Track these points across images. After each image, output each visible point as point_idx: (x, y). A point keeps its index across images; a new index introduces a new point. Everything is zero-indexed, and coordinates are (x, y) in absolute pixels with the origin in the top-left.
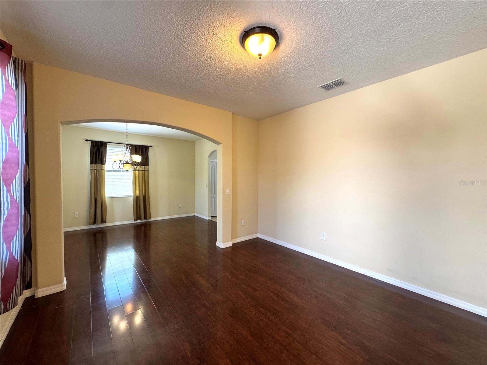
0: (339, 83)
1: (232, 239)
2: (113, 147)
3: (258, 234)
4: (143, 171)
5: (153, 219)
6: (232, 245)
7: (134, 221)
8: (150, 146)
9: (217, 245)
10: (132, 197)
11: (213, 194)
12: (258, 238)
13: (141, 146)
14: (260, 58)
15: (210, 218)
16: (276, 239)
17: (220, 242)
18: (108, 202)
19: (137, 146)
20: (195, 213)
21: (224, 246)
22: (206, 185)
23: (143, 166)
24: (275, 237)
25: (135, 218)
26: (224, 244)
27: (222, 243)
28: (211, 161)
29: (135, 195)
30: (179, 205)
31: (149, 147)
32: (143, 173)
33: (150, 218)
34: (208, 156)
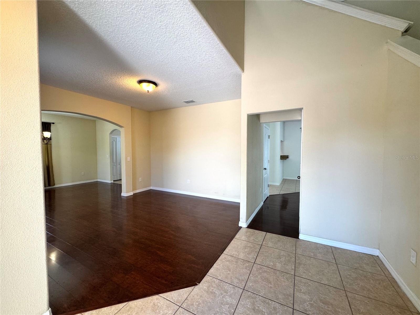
0: (192, 102)
1: (133, 191)
3: (151, 187)
4: (46, 145)
5: (56, 186)
6: (133, 194)
8: (52, 122)
9: (122, 195)
11: (114, 163)
12: (151, 189)
14: (148, 92)
15: (112, 182)
16: (163, 188)
17: (124, 193)
20: (97, 179)
21: (127, 195)
22: (108, 156)
24: (163, 187)
26: (127, 194)
27: (125, 193)
28: (112, 137)
30: (83, 173)
31: (51, 124)
32: (46, 146)
33: (54, 185)
34: (109, 133)
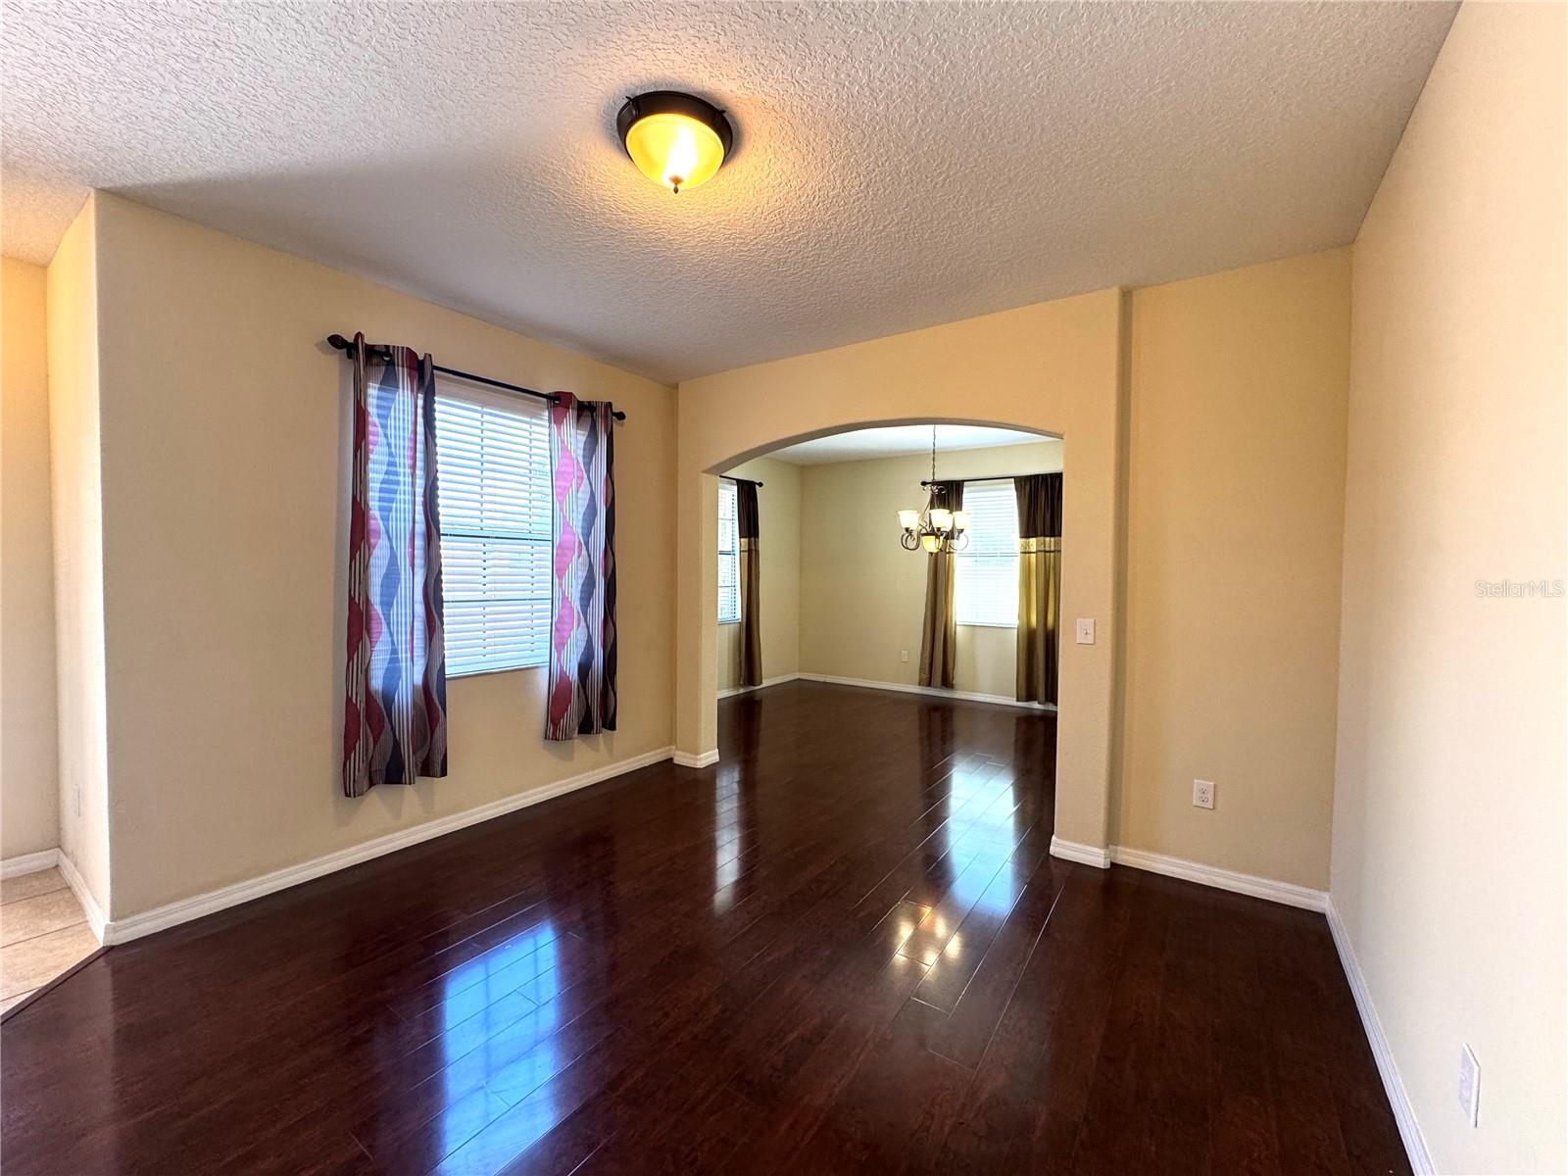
2: (974, 491)
3: (1326, 895)
4: (1048, 554)
7: (1018, 700)
10: (1016, 631)
12: (1323, 916)
13: (1046, 475)
14: (676, 191)
18: (961, 634)
19: (1036, 477)
21: (1057, 850)
23: (1051, 536)
25: (1023, 693)
26: (1060, 842)
27: (1056, 835)
29: (1025, 626)
32: (1048, 561)
